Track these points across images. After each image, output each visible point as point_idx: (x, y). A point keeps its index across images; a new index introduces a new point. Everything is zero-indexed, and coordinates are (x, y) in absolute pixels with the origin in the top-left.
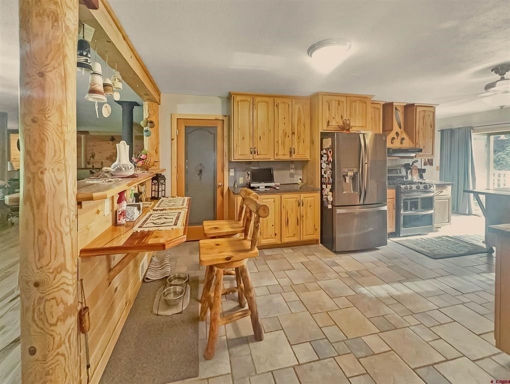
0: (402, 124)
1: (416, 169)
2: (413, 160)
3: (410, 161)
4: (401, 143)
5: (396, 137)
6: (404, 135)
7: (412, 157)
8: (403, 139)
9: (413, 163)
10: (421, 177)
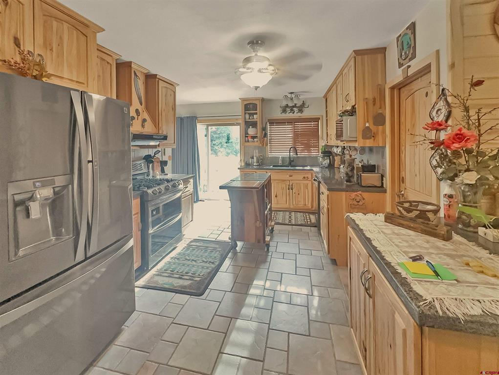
0: (143, 98)
1: (158, 162)
2: (156, 150)
3: (151, 152)
4: (143, 126)
5: (136, 117)
6: (146, 115)
7: (155, 147)
8: (144, 120)
9: (155, 154)
10: (163, 171)
